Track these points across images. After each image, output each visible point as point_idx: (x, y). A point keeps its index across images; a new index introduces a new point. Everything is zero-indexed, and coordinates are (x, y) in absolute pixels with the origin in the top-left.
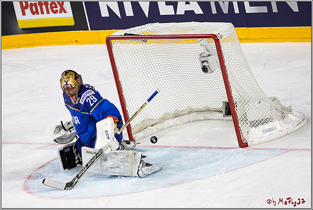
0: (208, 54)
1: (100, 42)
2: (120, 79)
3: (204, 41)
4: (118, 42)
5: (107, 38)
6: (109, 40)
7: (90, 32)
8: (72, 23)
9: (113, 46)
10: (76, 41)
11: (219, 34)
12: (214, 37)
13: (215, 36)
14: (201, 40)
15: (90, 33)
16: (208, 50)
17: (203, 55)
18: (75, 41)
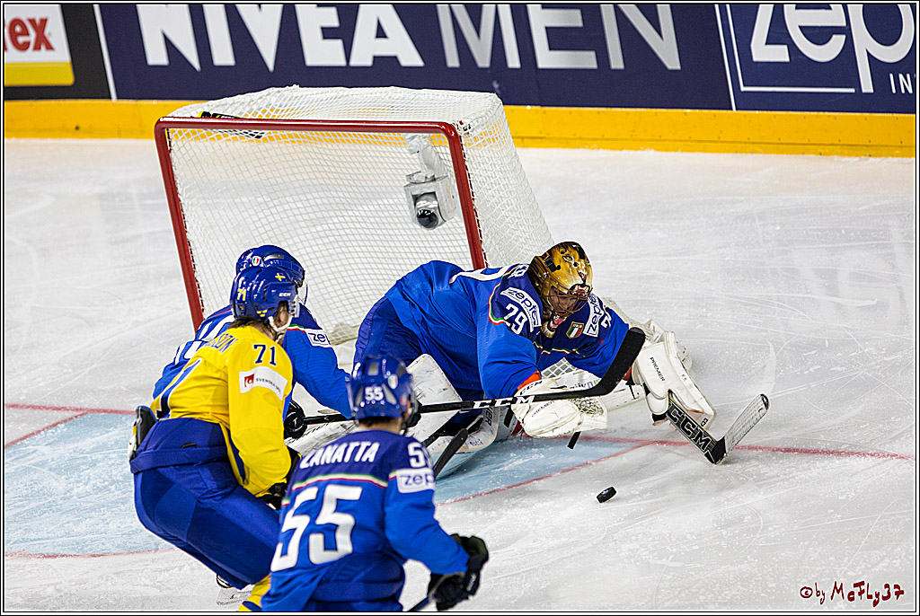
0: (429, 177)
1: (141, 134)
2: (190, 235)
3: (420, 139)
4: (188, 134)
5: (159, 122)
6: (164, 128)
7: (114, 104)
8: (68, 79)
9: (172, 144)
10: (77, 128)
11: (461, 123)
12: (448, 130)
13: (451, 127)
14: (413, 137)
15: (114, 107)
16: (430, 166)
17: (415, 178)
18: (74, 126)
